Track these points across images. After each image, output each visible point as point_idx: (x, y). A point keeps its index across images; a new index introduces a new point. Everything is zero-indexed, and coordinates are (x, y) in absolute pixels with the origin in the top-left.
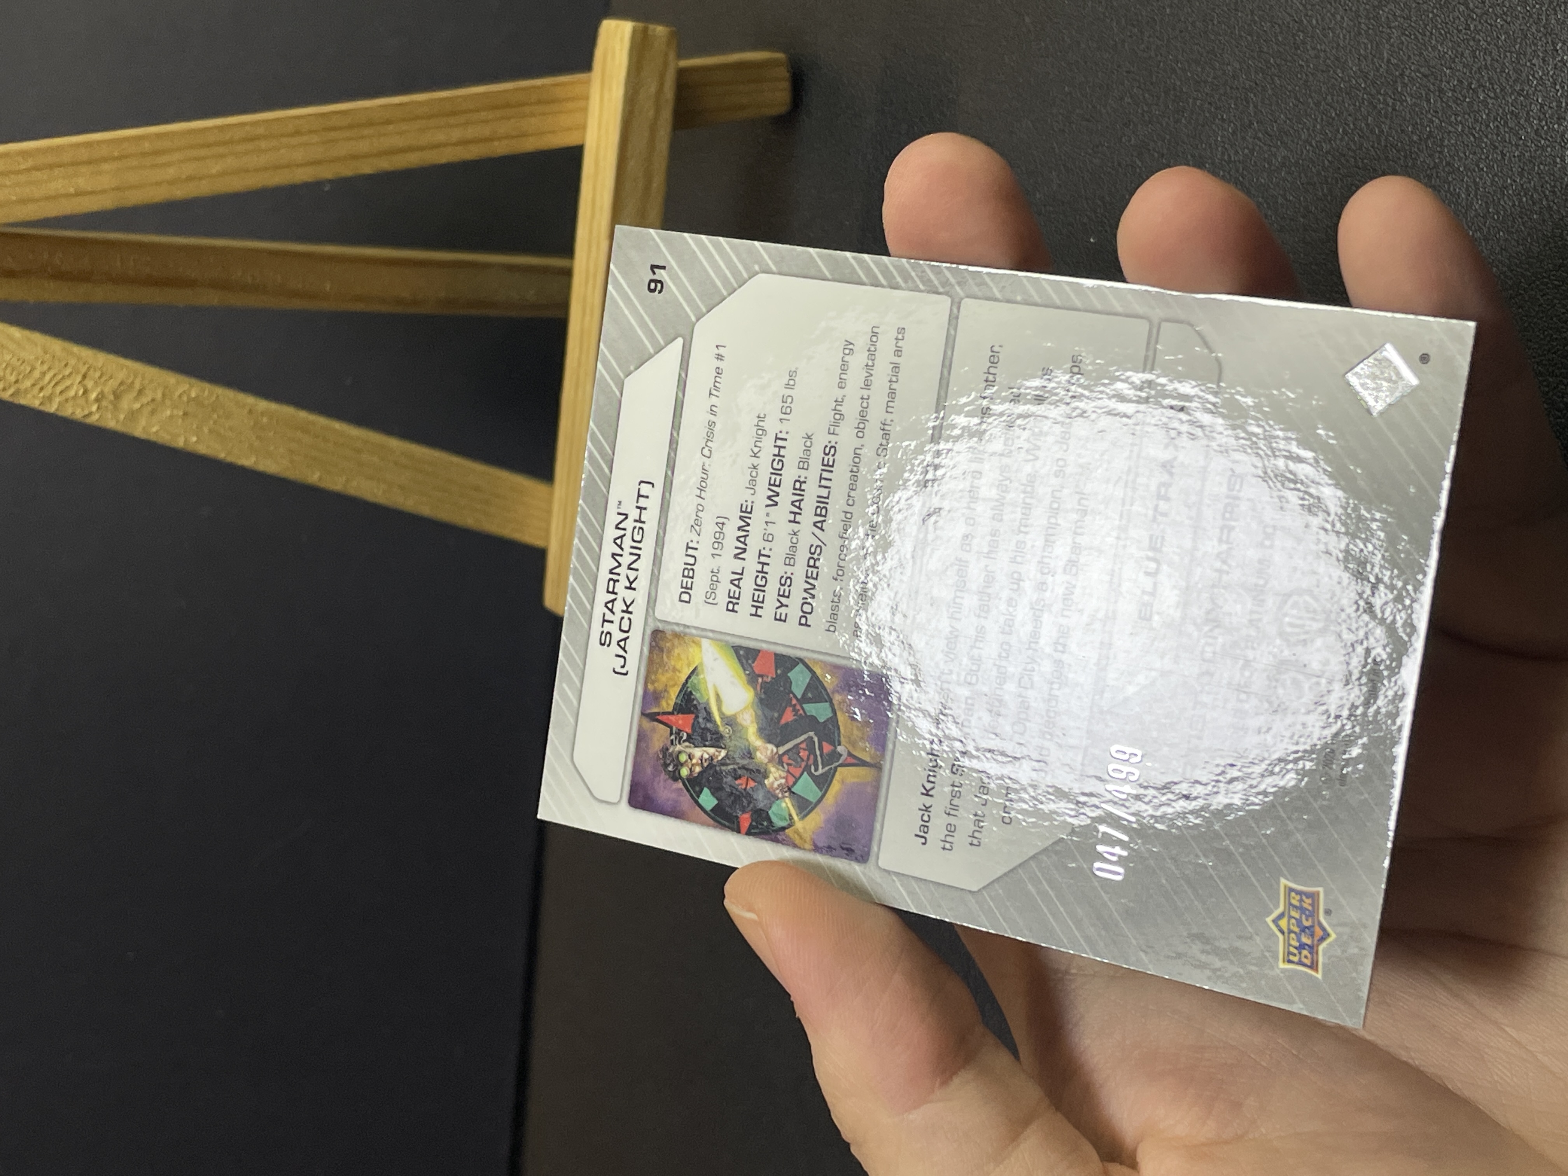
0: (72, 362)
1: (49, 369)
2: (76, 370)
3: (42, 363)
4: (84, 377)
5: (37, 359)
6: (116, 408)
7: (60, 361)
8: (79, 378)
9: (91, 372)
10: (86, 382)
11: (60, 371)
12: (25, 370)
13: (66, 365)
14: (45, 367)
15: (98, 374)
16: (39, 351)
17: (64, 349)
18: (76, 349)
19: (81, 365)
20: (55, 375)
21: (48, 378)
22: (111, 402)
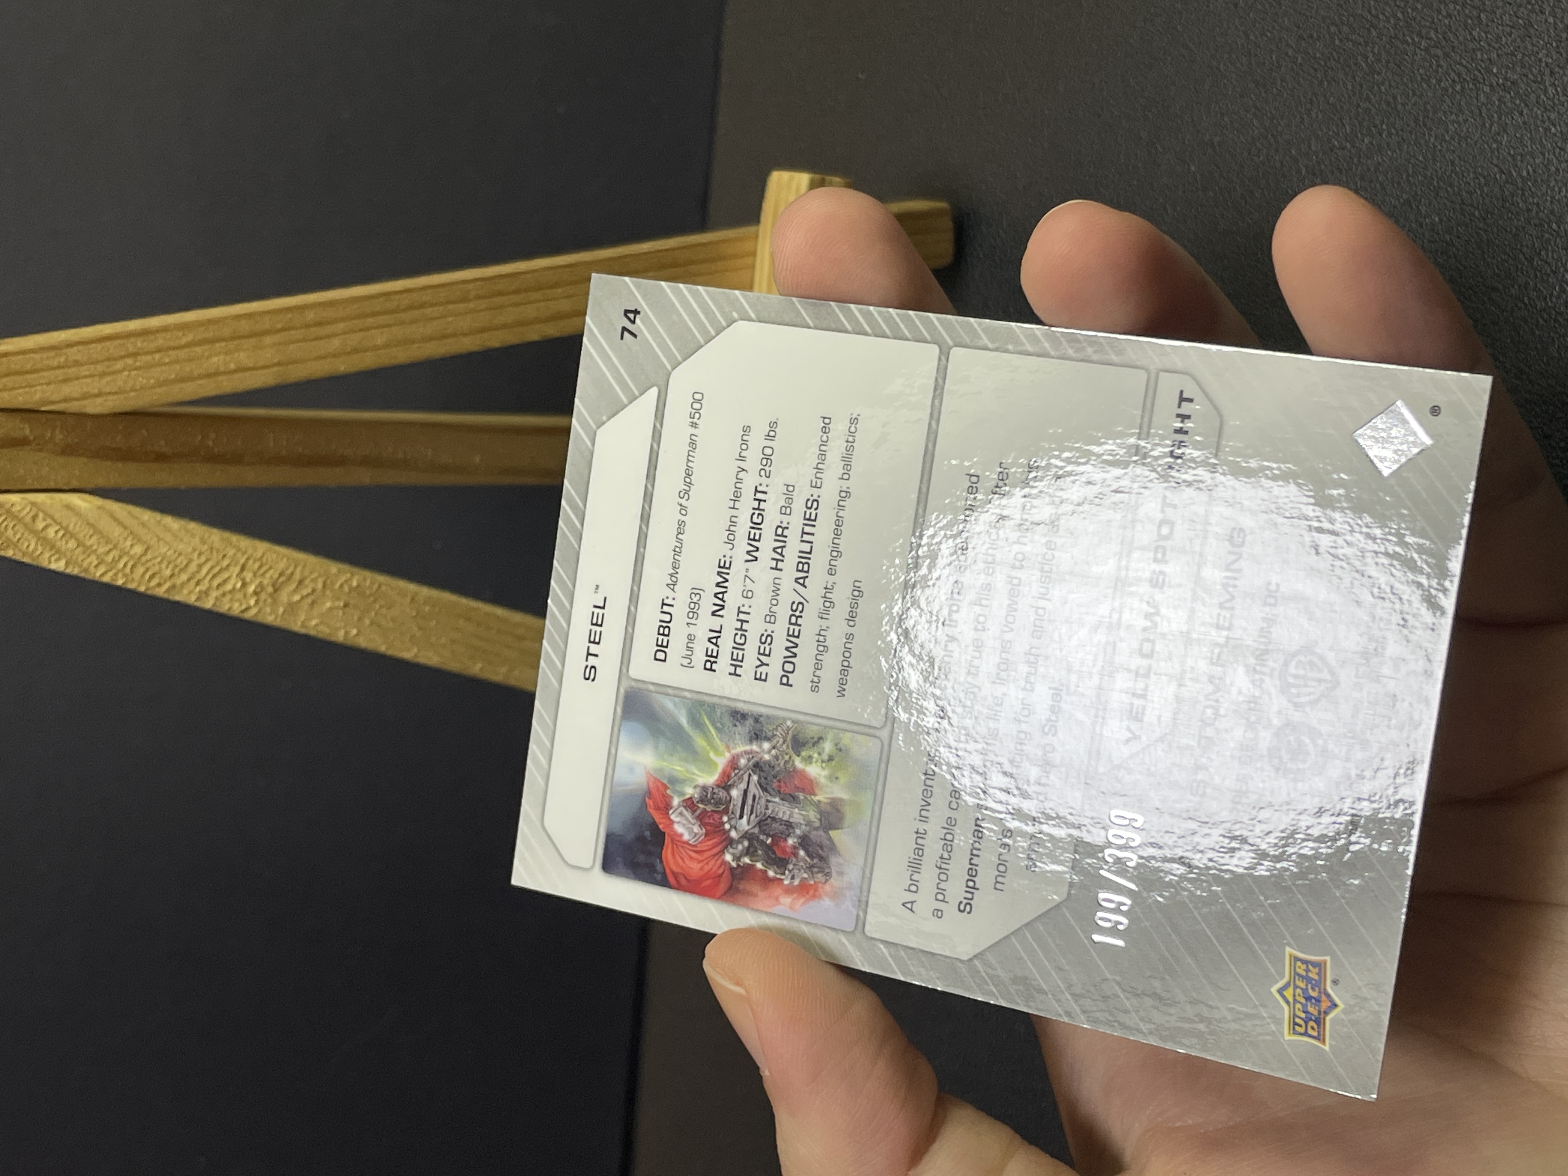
0: (231, 552)
1: (207, 560)
2: (234, 561)
3: (200, 555)
4: (243, 568)
5: (194, 550)
6: (275, 602)
7: (218, 551)
8: (237, 569)
9: (251, 562)
10: (245, 573)
11: (217, 564)
12: (181, 563)
13: (224, 556)
14: (203, 559)
15: (257, 565)
16: (197, 540)
17: (223, 540)
18: (235, 538)
19: (239, 555)
20: (212, 568)
21: (204, 571)
22: (271, 595)
